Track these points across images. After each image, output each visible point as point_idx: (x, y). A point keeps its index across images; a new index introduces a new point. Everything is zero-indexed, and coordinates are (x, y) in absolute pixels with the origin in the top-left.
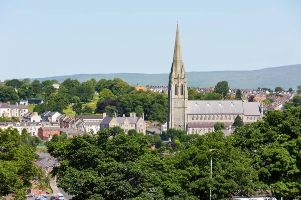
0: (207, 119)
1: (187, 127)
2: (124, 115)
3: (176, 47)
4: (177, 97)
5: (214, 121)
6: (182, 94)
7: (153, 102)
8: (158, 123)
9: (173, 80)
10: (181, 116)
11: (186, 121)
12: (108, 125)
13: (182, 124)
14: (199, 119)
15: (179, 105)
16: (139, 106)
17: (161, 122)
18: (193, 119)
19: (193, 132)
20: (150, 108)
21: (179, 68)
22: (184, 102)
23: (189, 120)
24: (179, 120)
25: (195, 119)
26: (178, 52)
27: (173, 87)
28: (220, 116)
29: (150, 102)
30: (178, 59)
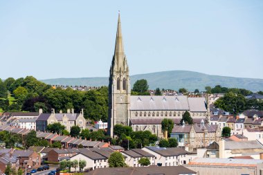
0: (151, 115)
1: (131, 124)
2: (61, 112)
3: (118, 38)
4: (119, 91)
5: (158, 118)
6: (124, 88)
7: (84, 99)
8: (91, 121)
9: (115, 74)
10: (124, 112)
11: (129, 118)
12: (46, 122)
13: (124, 121)
14: (143, 115)
15: (121, 101)
16: (69, 103)
17: (94, 120)
18: (136, 116)
19: (137, 129)
20: (80, 105)
21: (121, 61)
22: (127, 98)
23: (132, 117)
24: (121, 116)
25: (139, 115)
26: (120, 44)
27: (115, 82)
28: (164, 112)
29: (81, 98)
30: (120, 51)
